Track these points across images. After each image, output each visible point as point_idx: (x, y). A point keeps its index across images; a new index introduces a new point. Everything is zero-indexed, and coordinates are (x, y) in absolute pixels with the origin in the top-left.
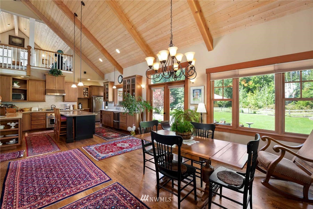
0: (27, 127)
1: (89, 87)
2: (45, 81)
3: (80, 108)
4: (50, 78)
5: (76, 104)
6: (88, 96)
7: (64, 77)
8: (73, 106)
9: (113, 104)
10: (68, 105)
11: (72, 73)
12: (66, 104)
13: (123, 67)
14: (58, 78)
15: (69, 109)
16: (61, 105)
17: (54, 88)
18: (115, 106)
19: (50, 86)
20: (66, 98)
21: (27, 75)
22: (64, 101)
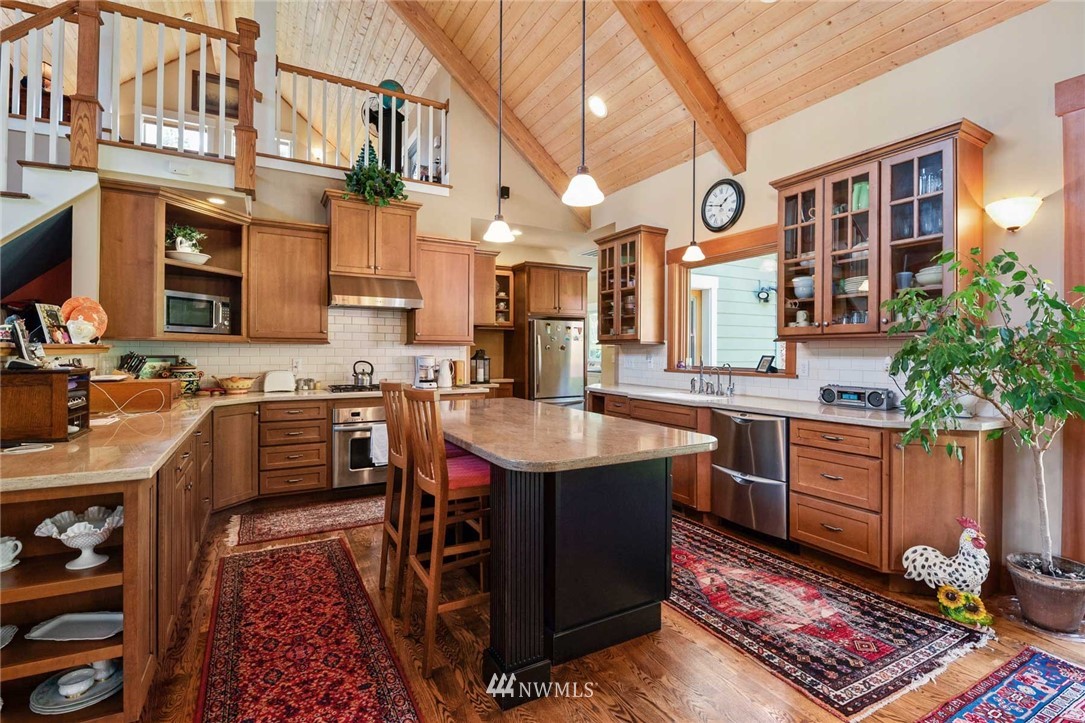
0: (238, 484)
1: (509, 273)
2: (328, 232)
3: (481, 378)
4: (345, 217)
5: (462, 355)
6: (507, 319)
7: (414, 208)
8: (453, 366)
9: (660, 360)
10: (430, 362)
11: (445, 192)
12: (422, 358)
13: (747, 125)
14: (385, 216)
15: (434, 385)
16: (398, 363)
17: (369, 267)
18: (670, 368)
19: (350, 260)
20: (422, 326)
21: (237, 189)
22: (411, 338)
